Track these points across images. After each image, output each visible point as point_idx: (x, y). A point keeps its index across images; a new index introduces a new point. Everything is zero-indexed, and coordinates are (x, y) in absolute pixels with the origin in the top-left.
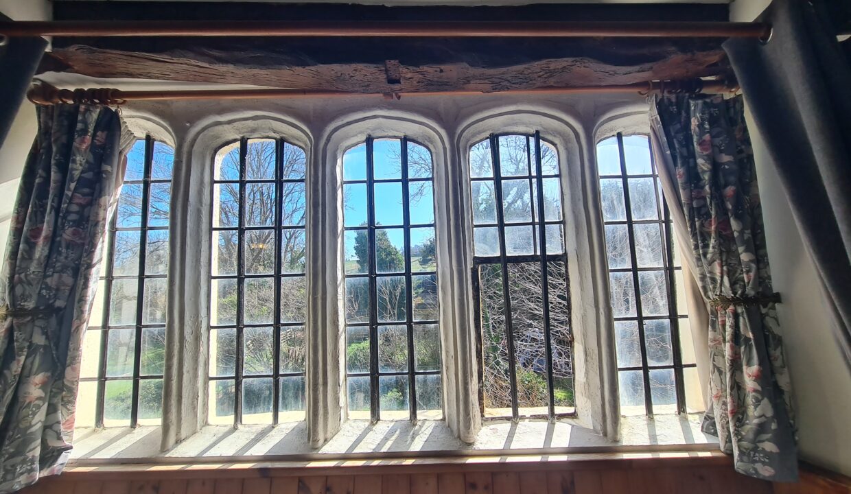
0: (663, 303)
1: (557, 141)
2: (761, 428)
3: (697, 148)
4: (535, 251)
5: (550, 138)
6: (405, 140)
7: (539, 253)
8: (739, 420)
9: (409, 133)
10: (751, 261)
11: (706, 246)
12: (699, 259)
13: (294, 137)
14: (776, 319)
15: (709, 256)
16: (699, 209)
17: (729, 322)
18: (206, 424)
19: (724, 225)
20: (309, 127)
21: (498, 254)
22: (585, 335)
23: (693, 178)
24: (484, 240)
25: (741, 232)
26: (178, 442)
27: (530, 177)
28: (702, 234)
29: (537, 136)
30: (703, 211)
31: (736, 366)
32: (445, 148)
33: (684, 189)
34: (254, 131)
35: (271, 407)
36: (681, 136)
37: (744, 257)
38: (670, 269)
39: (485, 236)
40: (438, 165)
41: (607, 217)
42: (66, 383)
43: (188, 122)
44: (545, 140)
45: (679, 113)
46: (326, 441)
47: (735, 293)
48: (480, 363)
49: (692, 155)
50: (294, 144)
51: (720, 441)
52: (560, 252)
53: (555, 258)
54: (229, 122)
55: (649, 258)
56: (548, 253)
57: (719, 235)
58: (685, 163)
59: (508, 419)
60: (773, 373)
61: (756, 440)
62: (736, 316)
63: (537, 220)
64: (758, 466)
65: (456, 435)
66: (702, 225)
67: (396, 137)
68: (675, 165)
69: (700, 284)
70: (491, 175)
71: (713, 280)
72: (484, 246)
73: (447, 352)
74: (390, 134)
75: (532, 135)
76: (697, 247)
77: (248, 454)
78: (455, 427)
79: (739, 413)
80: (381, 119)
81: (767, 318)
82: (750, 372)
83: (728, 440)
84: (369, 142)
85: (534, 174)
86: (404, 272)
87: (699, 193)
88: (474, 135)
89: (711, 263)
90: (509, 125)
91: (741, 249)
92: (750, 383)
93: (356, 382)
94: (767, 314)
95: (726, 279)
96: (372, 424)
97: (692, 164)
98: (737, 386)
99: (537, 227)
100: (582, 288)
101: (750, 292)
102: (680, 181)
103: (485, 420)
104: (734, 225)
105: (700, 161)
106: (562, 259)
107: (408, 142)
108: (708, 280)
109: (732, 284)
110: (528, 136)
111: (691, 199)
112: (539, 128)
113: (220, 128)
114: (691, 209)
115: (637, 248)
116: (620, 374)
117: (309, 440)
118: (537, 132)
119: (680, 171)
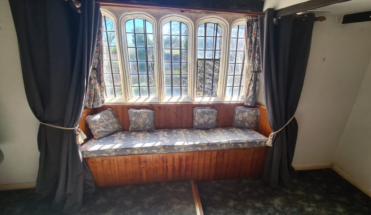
0: (240, 72)
1: (222, 26)
2: (250, 97)
3: (253, 35)
4: (213, 57)
5: (220, 25)
6: (181, 23)
7: (213, 58)
8: (247, 96)
9: (182, 21)
10: (258, 63)
11: (250, 59)
12: (248, 62)
13: (149, 20)
14: (260, 76)
15: (250, 61)
16: (250, 50)
17: (251, 76)
18: (133, 97)
19: (254, 54)
20: (155, 19)
21: (203, 58)
22: (221, 79)
23: (251, 42)
24: (200, 54)
25: (257, 57)
26: (129, 100)
27: (214, 37)
28: (250, 56)
29: (217, 24)
30: (251, 51)
31: (249, 85)
32: (192, 27)
33: (248, 45)
34: (137, 17)
35: (148, 93)
36: (251, 30)
37: (257, 62)
38: (243, 64)
39: (200, 53)
40: (190, 32)
41: (231, 49)
42: (102, 86)
43: (120, 14)
44: (219, 25)
45: (252, 24)
46: (162, 100)
47: (253, 70)
48: (197, 84)
49: (252, 36)
50: (148, 22)
51: (243, 100)
52: (218, 58)
53: (217, 60)
54: (131, 15)
55: (239, 60)
56: (216, 58)
57: (253, 57)
58: (250, 38)
59: (202, 97)
60: (255, 87)
61: (249, 99)
62: (252, 75)
63: (214, 49)
64: (248, 104)
65: (191, 99)
66: (250, 54)
67: (178, 21)
68: (248, 38)
69: (247, 68)
70: (204, 35)
71: (250, 67)
72: (200, 56)
73: (190, 82)
74: (177, 20)
75: (216, 24)
76: (248, 59)
77: (145, 102)
78: (191, 98)
79: (247, 95)
80: (175, 17)
81: (258, 76)
82: (252, 86)
83: (245, 100)
84: (171, 22)
85: (215, 36)
86: (179, 61)
87: (251, 46)
88: (200, 23)
89: (250, 63)
90: (210, 21)
91: (256, 60)
92: (251, 89)
93: (168, 88)
94: (258, 75)
95: (252, 67)
96: (172, 97)
97: (251, 39)
98: (249, 89)
99: (214, 51)
100: (222, 68)
101: (256, 70)
102: (248, 43)
103: (197, 97)
104: (256, 55)
105: (253, 38)
106: (219, 60)
107: (182, 23)
108: (249, 67)
109: (253, 68)
110: (215, 24)
111: (249, 47)
112: (218, 22)
113: (128, 16)
114: (249, 50)
115: (237, 58)
116: (227, 88)
117: (159, 99)
118: (217, 23)
119: (249, 40)
